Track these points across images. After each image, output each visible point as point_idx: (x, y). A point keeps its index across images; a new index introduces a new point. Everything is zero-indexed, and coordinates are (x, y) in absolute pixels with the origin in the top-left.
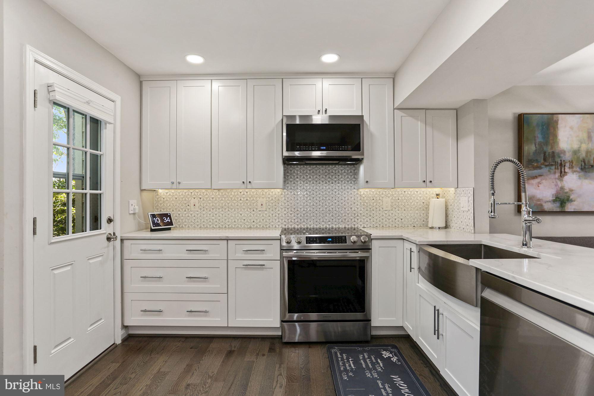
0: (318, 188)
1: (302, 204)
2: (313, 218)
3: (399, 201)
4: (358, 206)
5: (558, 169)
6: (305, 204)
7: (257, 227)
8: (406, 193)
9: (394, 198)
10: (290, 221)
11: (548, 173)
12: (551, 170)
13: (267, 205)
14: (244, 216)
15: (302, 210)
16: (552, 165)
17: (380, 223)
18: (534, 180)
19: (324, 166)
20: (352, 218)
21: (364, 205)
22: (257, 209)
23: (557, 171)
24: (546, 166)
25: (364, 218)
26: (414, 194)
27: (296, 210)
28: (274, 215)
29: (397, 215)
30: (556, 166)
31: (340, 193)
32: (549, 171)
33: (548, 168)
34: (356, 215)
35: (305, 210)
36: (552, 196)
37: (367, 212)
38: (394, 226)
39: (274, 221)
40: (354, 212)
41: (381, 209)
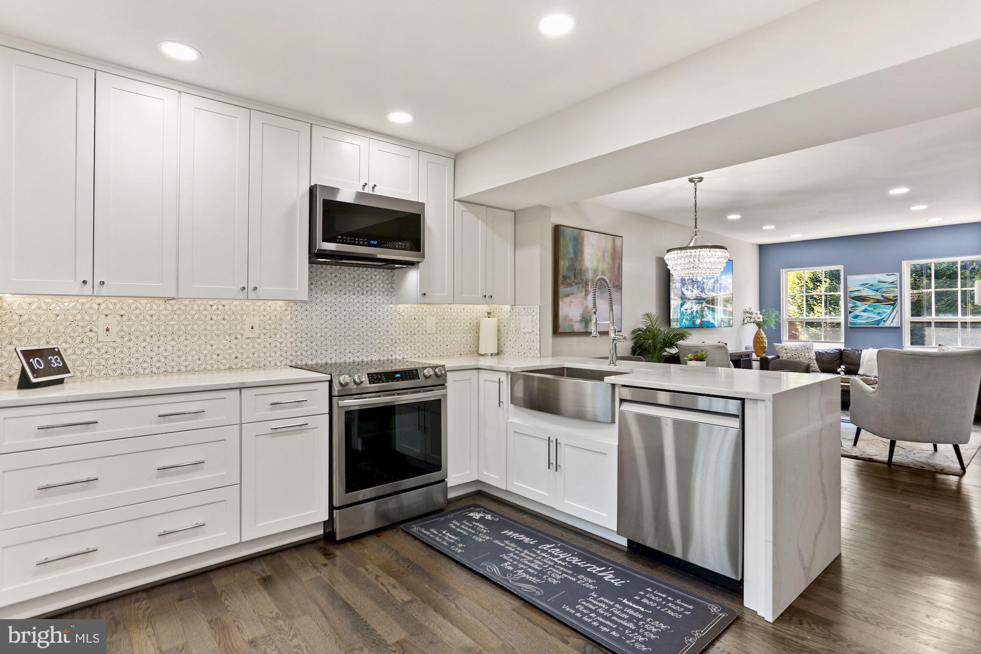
0: (342, 300)
1: (319, 326)
2: (335, 347)
3: (444, 321)
4: (396, 329)
5: (584, 287)
6: (323, 327)
7: (242, 366)
8: (452, 310)
9: (439, 318)
10: (299, 353)
11: (577, 291)
13: (262, 327)
14: (218, 349)
15: (319, 335)
16: (580, 283)
17: (423, 351)
18: (567, 298)
19: (352, 268)
20: (388, 345)
21: (403, 326)
22: (242, 335)
23: (583, 289)
24: (576, 284)
25: (403, 345)
26: (461, 311)
27: (309, 335)
28: (273, 345)
29: (442, 339)
30: (582, 285)
31: (374, 309)
32: (578, 289)
33: (577, 286)
34: (394, 341)
35: (323, 335)
36: (579, 316)
37: (407, 337)
38: (439, 355)
39: (273, 354)
40: (392, 337)
41: (424, 332)
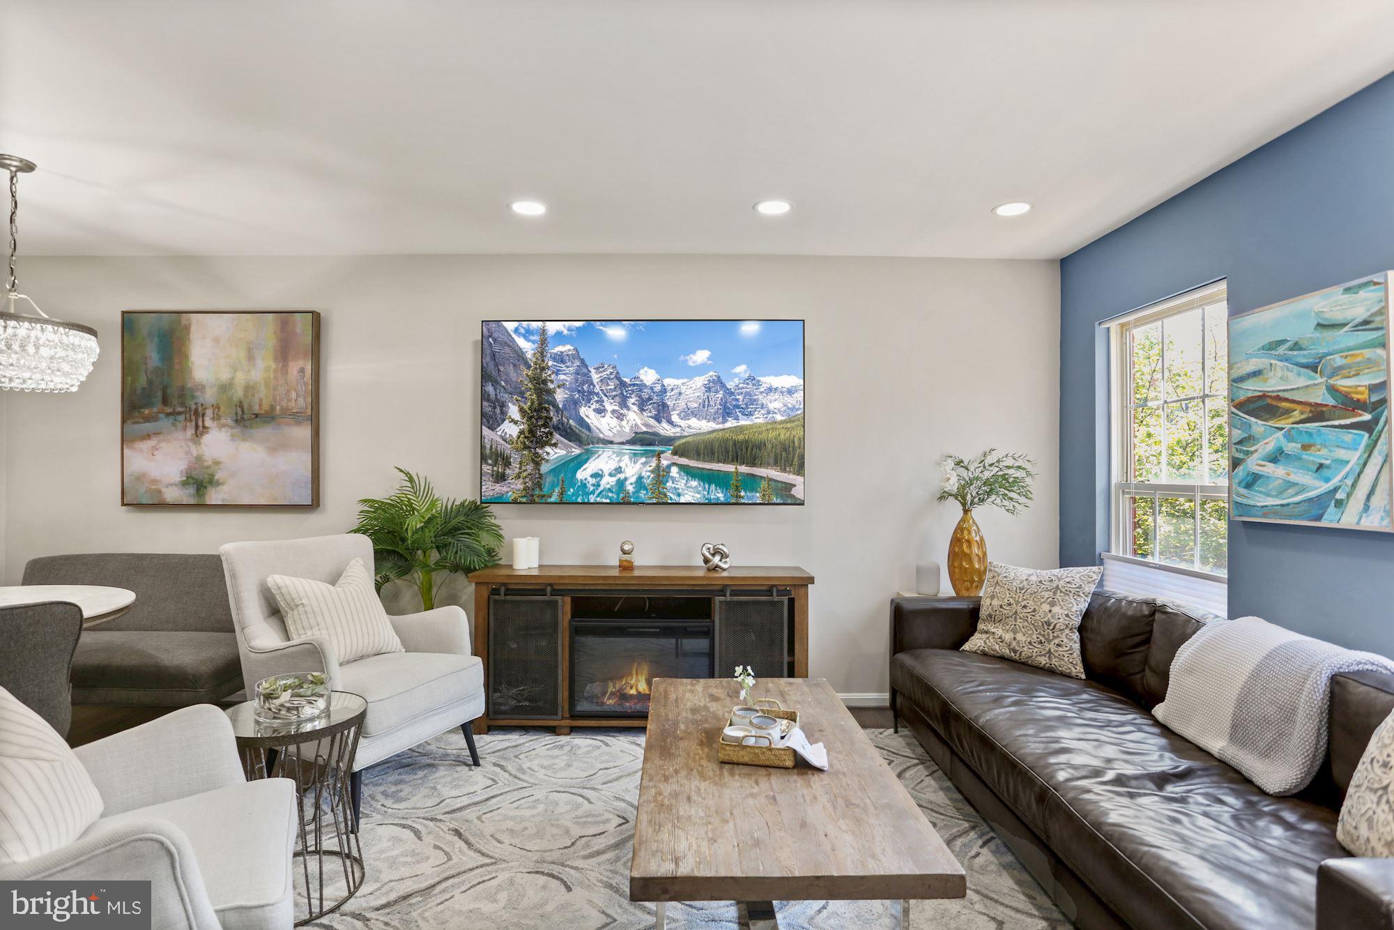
5: (191, 421)
11: (173, 428)
12: (177, 423)
16: (180, 413)
18: (145, 442)
23: (188, 424)
24: (168, 415)
30: (188, 415)
32: (174, 425)
33: (171, 419)
36: (179, 475)
